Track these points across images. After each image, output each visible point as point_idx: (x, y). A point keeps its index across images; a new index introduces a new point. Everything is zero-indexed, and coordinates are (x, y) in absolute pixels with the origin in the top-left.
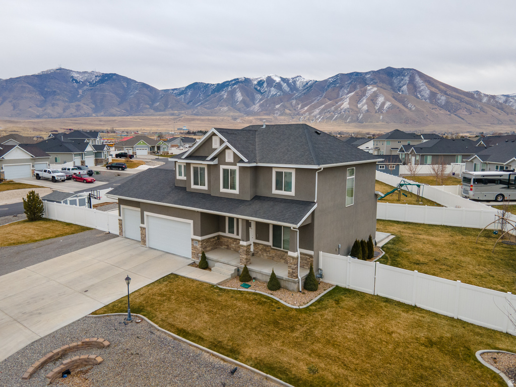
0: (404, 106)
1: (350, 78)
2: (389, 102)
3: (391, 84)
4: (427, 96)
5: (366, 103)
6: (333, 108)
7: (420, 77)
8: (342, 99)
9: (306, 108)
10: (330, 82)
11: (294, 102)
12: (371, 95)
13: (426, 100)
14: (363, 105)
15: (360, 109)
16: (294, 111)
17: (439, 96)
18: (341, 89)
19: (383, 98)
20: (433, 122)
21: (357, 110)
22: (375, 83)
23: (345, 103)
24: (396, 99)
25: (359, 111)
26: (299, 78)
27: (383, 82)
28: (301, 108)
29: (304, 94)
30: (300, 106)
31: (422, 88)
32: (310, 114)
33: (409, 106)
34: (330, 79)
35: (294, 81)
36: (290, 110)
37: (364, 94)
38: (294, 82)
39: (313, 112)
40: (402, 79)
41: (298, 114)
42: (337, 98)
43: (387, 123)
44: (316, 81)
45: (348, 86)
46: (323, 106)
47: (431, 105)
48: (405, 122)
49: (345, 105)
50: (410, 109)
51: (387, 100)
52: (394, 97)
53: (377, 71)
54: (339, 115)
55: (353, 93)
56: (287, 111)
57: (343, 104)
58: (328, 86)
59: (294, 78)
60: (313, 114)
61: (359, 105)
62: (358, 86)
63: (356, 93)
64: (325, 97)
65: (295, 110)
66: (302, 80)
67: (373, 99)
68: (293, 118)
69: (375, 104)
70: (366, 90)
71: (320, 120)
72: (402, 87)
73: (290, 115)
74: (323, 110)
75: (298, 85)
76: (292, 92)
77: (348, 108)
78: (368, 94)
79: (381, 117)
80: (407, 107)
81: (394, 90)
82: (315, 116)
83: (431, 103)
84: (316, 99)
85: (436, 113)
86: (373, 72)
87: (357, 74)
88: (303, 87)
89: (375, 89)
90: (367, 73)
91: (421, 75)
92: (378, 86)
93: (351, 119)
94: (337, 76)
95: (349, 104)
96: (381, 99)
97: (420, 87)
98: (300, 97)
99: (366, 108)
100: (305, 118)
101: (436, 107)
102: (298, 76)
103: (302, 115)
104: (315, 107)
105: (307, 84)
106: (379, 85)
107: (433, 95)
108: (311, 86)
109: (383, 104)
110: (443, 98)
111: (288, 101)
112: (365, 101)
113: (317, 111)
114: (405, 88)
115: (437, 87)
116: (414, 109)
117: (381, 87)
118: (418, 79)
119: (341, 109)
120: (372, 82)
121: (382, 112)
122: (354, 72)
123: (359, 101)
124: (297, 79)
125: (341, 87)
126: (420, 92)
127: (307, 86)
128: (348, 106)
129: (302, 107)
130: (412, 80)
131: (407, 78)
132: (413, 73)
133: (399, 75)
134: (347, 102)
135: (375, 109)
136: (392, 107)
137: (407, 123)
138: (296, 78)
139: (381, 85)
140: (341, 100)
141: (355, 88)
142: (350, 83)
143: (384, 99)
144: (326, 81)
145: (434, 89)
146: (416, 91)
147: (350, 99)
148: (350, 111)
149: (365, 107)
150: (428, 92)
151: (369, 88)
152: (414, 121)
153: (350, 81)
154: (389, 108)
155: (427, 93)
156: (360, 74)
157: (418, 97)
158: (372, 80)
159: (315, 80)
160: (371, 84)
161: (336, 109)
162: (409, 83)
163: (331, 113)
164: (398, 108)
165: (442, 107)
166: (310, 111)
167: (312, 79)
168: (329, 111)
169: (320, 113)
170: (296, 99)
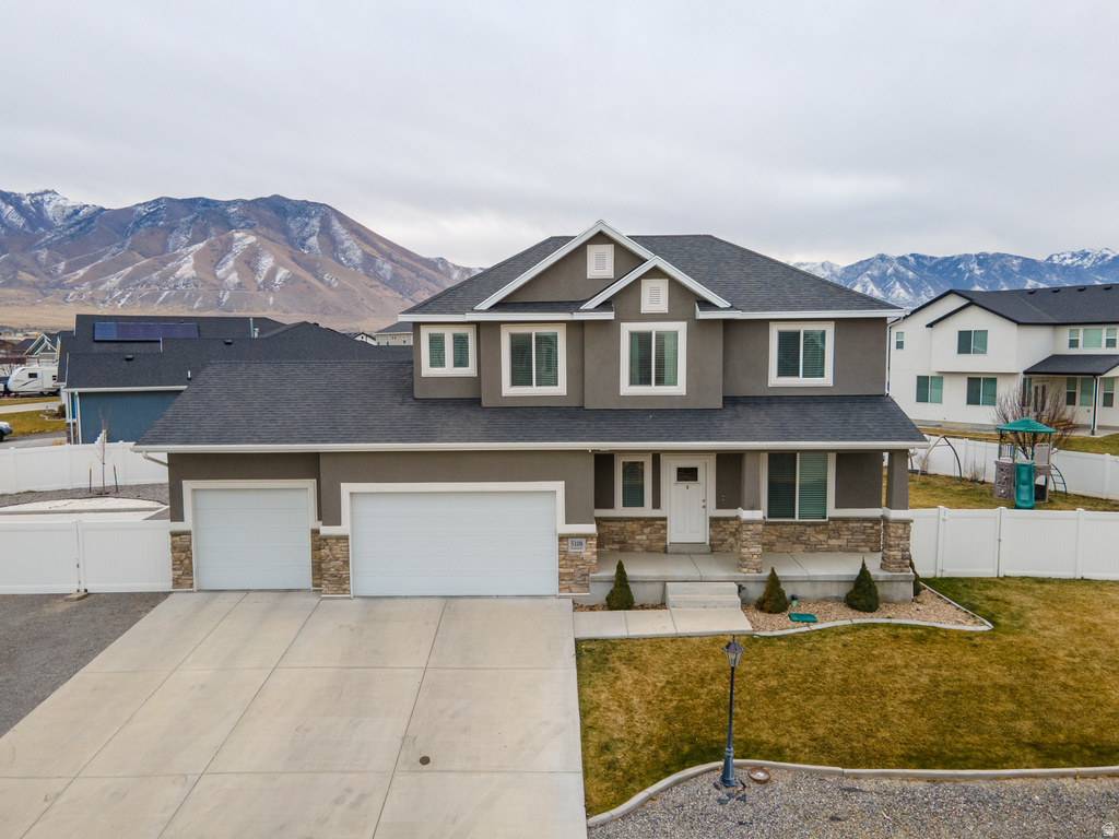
0: (317, 277)
1: (191, 211)
2: (286, 268)
3: (285, 231)
4: (358, 261)
5: (236, 268)
6: (155, 276)
7: (340, 222)
8: (177, 255)
9: (81, 272)
10: (139, 215)
11: (43, 255)
12: (245, 252)
13: (356, 268)
14: (228, 273)
15: (224, 279)
16: (47, 278)
17: (379, 262)
18: (171, 232)
19: (271, 260)
20: (374, 311)
21: (216, 282)
22: (251, 227)
23: (185, 266)
24: (299, 264)
25: (220, 285)
26: (49, 195)
27: (268, 225)
28: (66, 271)
29: (72, 236)
30: (62, 266)
31: (347, 244)
32: (93, 287)
33: (326, 277)
34: (140, 208)
35: (37, 202)
36: (33, 274)
37: (227, 246)
38: (38, 205)
39: (102, 283)
40: (307, 224)
41: (60, 285)
42: (163, 254)
43: (285, 312)
44: (102, 209)
45: (189, 228)
46: (130, 269)
47: (366, 279)
48: (321, 312)
49: (187, 269)
50: (329, 285)
51: (279, 263)
52: (293, 259)
53: (252, 201)
54: (174, 292)
55: (202, 245)
56: (25, 277)
57: (180, 267)
58: (137, 224)
59: (36, 195)
60: (102, 288)
61: (219, 273)
62: (212, 230)
63: (208, 244)
64: (131, 249)
65: (49, 274)
66: (61, 202)
67: (250, 260)
68: (45, 295)
69: (255, 271)
70: (231, 240)
71: (123, 301)
72: (308, 238)
73: (35, 286)
74: (130, 278)
75: (51, 215)
76: (34, 228)
77: (193, 278)
78: (238, 248)
79: (271, 299)
80: (322, 281)
81: (292, 244)
82: (110, 293)
83: (367, 274)
84: (106, 252)
85: (379, 294)
86: (244, 202)
87: (207, 202)
88: (64, 220)
89: (252, 239)
90: (229, 204)
91: (343, 219)
92: (256, 234)
93: (202, 301)
94: (157, 201)
95: (195, 267)
96: (267, 262)
97: (342, 243)
98: (59, 242)
99: (237, 280)
100: (80, 295)
101: (377, 283)
102: (47, 192)
103: (72, 288)
104: (107, 270)
105: (76, 212)
106: (260, 231)
107: (368, 261)
108: (90, 219)
109: (273, 272)
110: (388, 266)
111: (23, 251)
112: (231, 263)
113: (113, 281)
114: (313, 241)
115: (374, 246)
116: (336, 285)
117: (264, 236)
118: (336, 225)
119: (177, 280)
120: (243, 224)
121: (272, 290)
122: (199, 199)
123: (217, 263)
124: (46, 197)
125: (172, 229)
126: (344, 252)
127: (76, 217)
128: (193, 272)
129: (70, 269)
130: (325, 228)
131: (315, 222)
132: (326, 214)
133: (299, 214)
134: (191, 264)
135: (255, 281)
136: (291, 280)
137: (326, 314)
138: (41, 194)
139: (263, 231)
140: (174, 258)
141: (204, 234)
142: (192, 222)
143: (274, 262)
144: (128, 211)
145: (368, 249)
146: (335, 249)
147: (195, 257)
148: (200, 284)
149: (234, 278)
150: (359, 253)
151: (237, 235)
152: (339, 310)
153: (191, 217)
154: (285, 281)
155: (356, 255)
156: (215, 203)
157: (341, 263)
158: (244, 218)
159: (99, 204)
160: (243, 228)
161: (164, 278)
162: (320, 232)
163: (153, 287)
164: (305, 282)
165: (387, 284)
166: (95, 278)
167: (90, 203)
168: (145, 282)
169: (123, 285)
170: (48, 247)
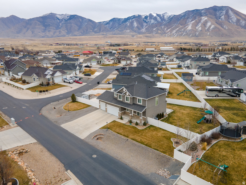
0: (222, 27)
1: (193, 13)
2: (214, 25)
3: (215, 15)
4: (234, 21)
5: (201, 26)
6: (183, 30)
7: (231, 11)
8: (188, 24)
9: (169, 30)
10: (182, 15)
11: (163, 27)
12: (204, 22)
13: (234, 23)
14: (199, 28)
15: (197, 29)
16: (163, 32)
17: (241, 21)
18: (188, 19)
19: (210, 23)
20: (237, 35)
21: (196, 30)
22: (207, 15)
23: (189, 27)
24: (217, 23)
25: (197, 31)
26: (166, 14)
27: (211, 14)
28: (166, 30)
29: (168, 22)
30: (166, 29)
31: (232, 17)
32: (171, 33)
33: (224, 27)
34: (182, 14)
35: (163, 15)
36: (161, 31)
37: (200, 21)
38: (163, 16)
39: (172, 32)
40: (222, 12)
41: (165, 33)
42: (185, 24)
43: (211, 37)
44: (175, 15)
45: (192, 17)
46: (178, 28)
47: (236, 26)
48: (221, 36)
49: (190, 28)
50: (225, 29)
51: (212, 24)
52: (216, 22)
53: (208, 8)
54: (186, 33)
55: (194, 21)
56: (159, 32)
57: (188, 27)
58: (181, 18)
59: (163, 14)
60: (172, 33)
61: (197, 28)
62: (197, 17)
63: (196, 21)
64: (179, 24)
65: (163, 31)
66: (168, 15)
67: (205, 24)
68: (162, 35)
69: (205, 26)
70: (201, 19)
71: (176, 36)
72: (221, 16)
73: (161, 33)
74: (178, 30)
75: (165, 18)
76: (162, 21)
77: (191, 29)
78: (202, 21)
79: (208, 33)
80: (223, 28)
81: (217, 18)
82: (173, 34)
83: (237, 25)
84: (174, 25)
85: (239, 30)
86: (206, 9)
87: (197, 10)
88: (168, 19)
89: (206, 18)
90: (202, 10)
91: (232, 10)
92: (208, 17)
93: (192, 35)
94: (186, 12)
95: (192, 27)
96: (209, 24)
97: (231, 16)
98: (166, 24)
99: (201, 29)
100: (168, 35)
101: (239, 27)
102: (165, 13)
103: (167, 33)
104: (173, 29)
105: (170, 17)
106: (209, 16)
107: (238, 21)
108: (172, 18)
109: (210, 26)
110: (244, 22)
111: (160, 26)
112: (200, 25)
113: (175, 31)
114: (223, 17)
115: (240, 16)
116: (227, 28)
117: (210, 17)
118: (230, 12)
119: (187, 30)
120: (205, 15)
121: (209, 31)
122: (195, 10)
123: (196, 26)
124: (165, 14)
125: (188, 18)
126: (231, 19)
127: (170, 18)
128: (191, 28)
129: (167, 30)
130: (227, 13)
131: (224, 12)
132: (227, 9)
133: (220, 10)
134: (191, 26)
135: (205, 29)
136: (215, 28)
137: (222, 37)
138: (164, 14)
139: (210, 16)
141: (195, 18)
142: (193, 16)
143: (211, 24)
144: (180, 15)
145: (239, 18)
146: (229, 19)
147: (192, 25)
148: (192, 31)
149: (200, 29)
150: (235, 19)
151: (203, 18)
152: (226, 35)
153: (193, 15)
154: (213, 28)
155: (235, 20)
156: (199, 10)
157: (230, 22)
158: (205, 13)
159: (174, 14)
160: (205, 16)
161: (184, 30)
162: (225, 14)
163: (182, 32)
164: (218, 28)
165: (242, 27)
166: (171, 31)
167: (173, 14)
168: (180, 31)
169: (176, 32)
170: (164, 25)
